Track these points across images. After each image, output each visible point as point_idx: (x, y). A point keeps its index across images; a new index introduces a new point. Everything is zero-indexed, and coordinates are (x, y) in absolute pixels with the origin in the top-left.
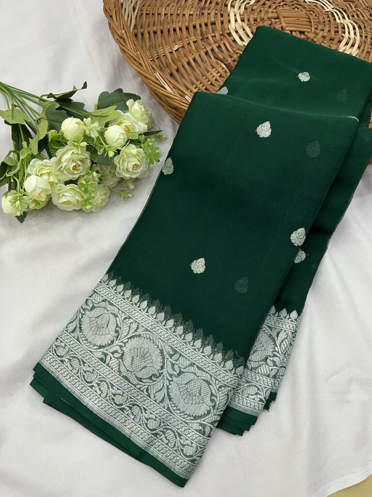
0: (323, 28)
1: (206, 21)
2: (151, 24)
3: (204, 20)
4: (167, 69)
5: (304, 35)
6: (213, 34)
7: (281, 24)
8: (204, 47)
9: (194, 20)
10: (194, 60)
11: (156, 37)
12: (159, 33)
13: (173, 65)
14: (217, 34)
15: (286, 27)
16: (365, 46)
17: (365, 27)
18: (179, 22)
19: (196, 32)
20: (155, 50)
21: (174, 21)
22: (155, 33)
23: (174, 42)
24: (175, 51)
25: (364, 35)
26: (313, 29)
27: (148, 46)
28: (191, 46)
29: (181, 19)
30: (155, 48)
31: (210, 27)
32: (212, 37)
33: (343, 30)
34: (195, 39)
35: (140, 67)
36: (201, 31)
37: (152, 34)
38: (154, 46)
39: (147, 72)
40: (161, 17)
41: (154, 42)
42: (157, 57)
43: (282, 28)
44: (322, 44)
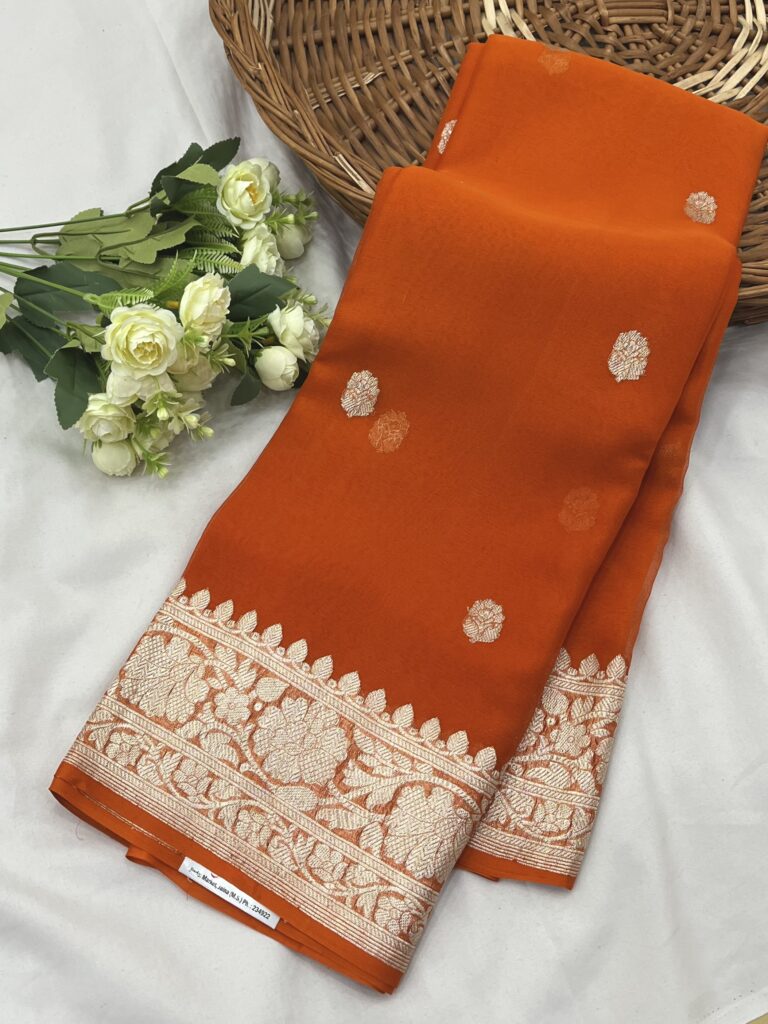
0: (693, 8)
1: (430, 12)
3: (425, 13)
4: (353, 128)
5: (651, 30)
6: (449, 43)
7: (597, 10)
8: (430, 73)
9: (404, 11)
10: (412, 104)
11: (322, 56)
12: (329, 45)
13: (366, 118)
14: (457, 43)
15: (610, 16)
18: (371, 16)
19: (409, 38)
20: (322, 84)
21: (360, 14)
22: (320, 44)
23: (364, 65)
24: (368, 85)
26: (670, 13)
27: (306, 76)
28: (402, 73)
29: (374, 9)
30: (323, 81)
31: (441, 27)
32: (448, 49)
33: (740, 7)
34: (410, 56)
35: (303, 142)
36: (421, 36)
37: (313, 48)
38: (319, 74)
39: (318, 152)
40: (329, 6)
41: (318, 67)
42: (329, 100)
43: (601, 20)
44: (693, 48)
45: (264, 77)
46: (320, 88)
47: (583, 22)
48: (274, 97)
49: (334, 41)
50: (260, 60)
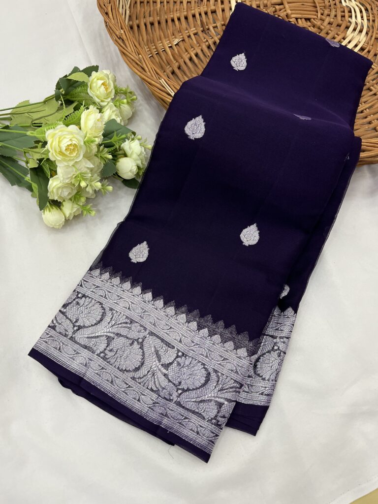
0: (329, 13)
1: (206, 9)
2: (147, 14)
3: (203, 9)
4: (168, 67)
5: (310, 22)
6: (215, 25)
7: (285, 11)
8: (205, 40)
9: (193, 8)
10: (197, 55)
11: (153, 30)
12: (156, 24)
13: (175, 62)
14: (219, 25)
15: (292, 14)
16: (373, 32)
17: (372, 9)
18: (176, 11)
19: (195, 22)
20: (153, 44)
21: (171, 9)
22: (152, 24)
23: (173, 35)
24: (175, 45)
25: (371, 18)
26: (319, 15)
27: (145, 40)
28: (192, 39)
29: (178, 7)
30: (154, 42)
31: (211, 17)
32: (214, 27)
33: (350, 14)
34: (196, 31)
35: (144, 72)
36: (201, 21)
37: (149, 26)
38: (152, 40)
39: (152, 78)
40: (156, 5)
41: (151, 35)
42: (157, 52)
43: (287, 16)
44: (330, 31)
45: (124, 37)
46: (152, 46)
47: (279, 16)
48: (129, 48)
49: (159, 23)
50: (122, 29)
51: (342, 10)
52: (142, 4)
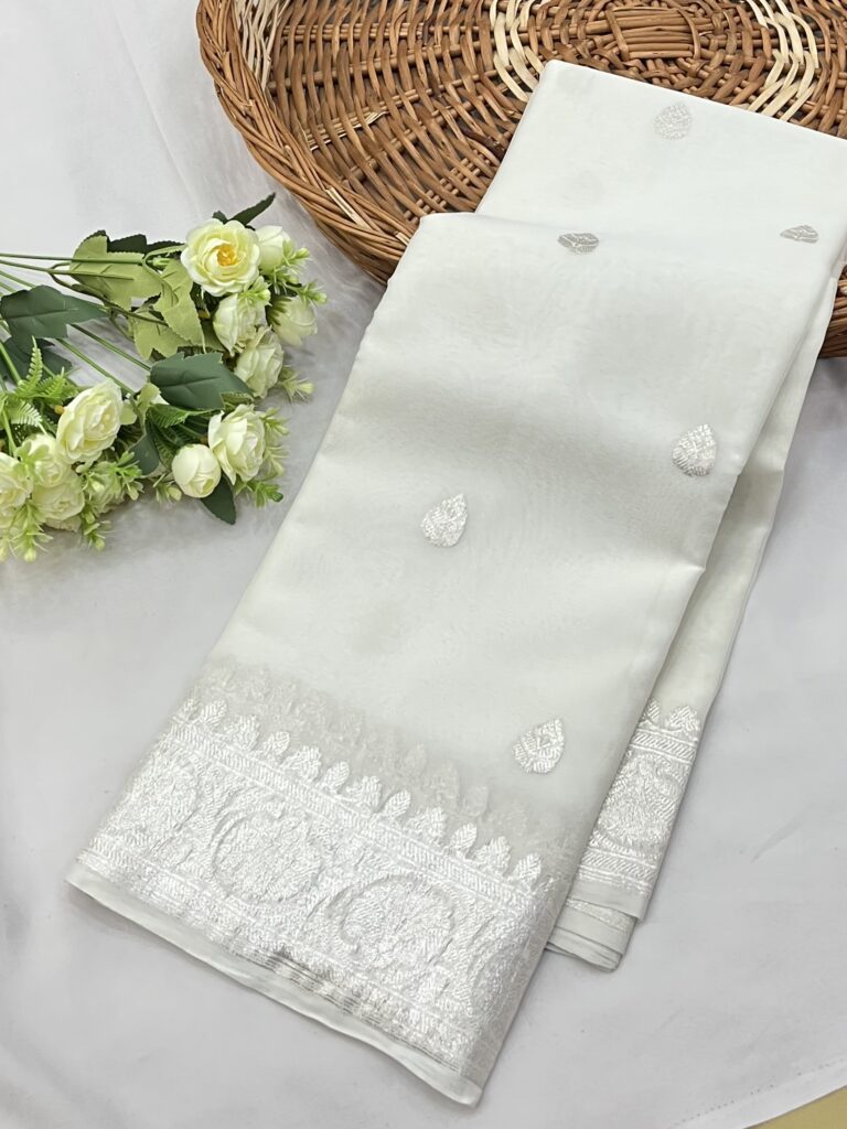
0: (723, 42)
1: (439, 51)
2: (310, 68)
3: (433, 52)
4: (354, 168)
5: (676, 65)
6: (457, 82)
7: (616, 45)
8: (437, 112)
9: (410, 51)
10: (417, 143)
11: (322, 96)
12: (329, 86)
13: (367, 158)
15: (630, 51)
16: (830, 76)
18: (375, 57)
19: (416, 78)
20: (322, 125)
21: (364, 55)
23: (367, 105)
24: (370, 125)
25: (827, 46)
26: (697, 49)
27: (304, 120)
28: (407, 113)
29: (379, 50)
30: (323, 122)
31: (449, 66)
32: (456, 87)
33: (775, 41)
34: (416, 96)
35: (294, 177)
36: (428, 75)
37: (313, 90)
38: (319, 117)
39: (310, 187)
40: (331, 47)
42: (328, 141)
43: (620, 55)
44: (722, 81)
45: (255, 113)
46: (319, 129)
47: (601, 57)
48: (264, 133)
50: (251, 98)
51: (756, 33)
52: (299, 46)
